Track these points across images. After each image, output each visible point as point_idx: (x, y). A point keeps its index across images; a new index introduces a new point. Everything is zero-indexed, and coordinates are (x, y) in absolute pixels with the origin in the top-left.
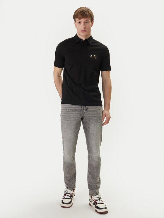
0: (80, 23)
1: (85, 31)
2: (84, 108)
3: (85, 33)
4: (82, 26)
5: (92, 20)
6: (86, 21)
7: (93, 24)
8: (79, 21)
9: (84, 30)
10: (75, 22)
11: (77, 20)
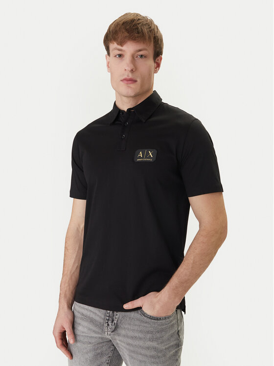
0: (120, 56)
1: (133, 81)
2: (110, 324)
3: (133, 86)
4: (125, 66)
5: (158, 53)
6: (140, 50)
7: (158, 65)
8: (119, 50)
9: (130, 76)
10: (109, 54)
11: (113, 46)
